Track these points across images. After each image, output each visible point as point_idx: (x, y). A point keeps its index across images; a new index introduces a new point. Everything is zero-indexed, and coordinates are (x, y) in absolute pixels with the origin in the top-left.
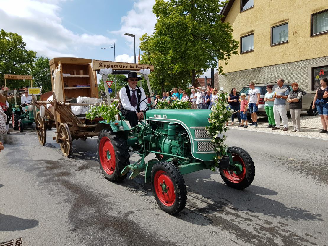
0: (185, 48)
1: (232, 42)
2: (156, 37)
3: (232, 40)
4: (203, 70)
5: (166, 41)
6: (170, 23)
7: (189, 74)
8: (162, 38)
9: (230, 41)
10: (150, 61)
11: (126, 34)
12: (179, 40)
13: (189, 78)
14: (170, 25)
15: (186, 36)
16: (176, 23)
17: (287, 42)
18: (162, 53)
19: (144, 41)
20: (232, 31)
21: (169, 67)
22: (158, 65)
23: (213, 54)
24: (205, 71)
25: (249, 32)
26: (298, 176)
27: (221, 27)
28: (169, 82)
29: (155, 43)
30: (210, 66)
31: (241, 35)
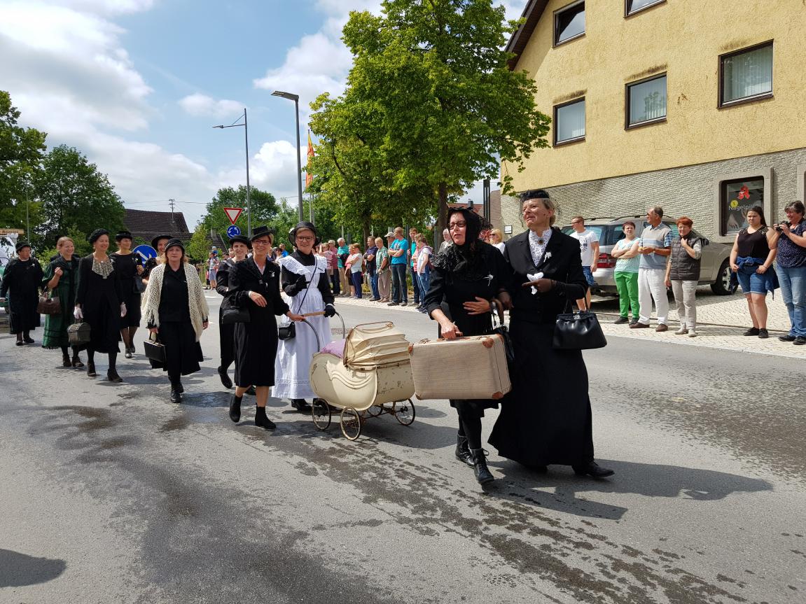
0: (422, 130)
1: (534, 118)
2: (350, 101)
3: (533, 113)
4: (463, 183)
5: (376, 111)
6: (384, 68)
7: (432, 194)
8: (365, 104)
9: (530, 115)
10: (336, 161)
11: (276, 93)
12: (407, 111)
13: (430, 202)
14: (384, 74)
15: (424, 99)
16: (398, 69)
17: (663, 121)
18: (365, 143)
19: (322, 110)
20: (535, 92)
21: (382, 175)
22: (355, 170)
23: (489, 146)
24: (469, 187)
25: (573, 95)
26: (696, 438)
27: (509, 82)
28: (383, 212)
29: (346, 118)
30: (482, 175)
31: (554, 102)
